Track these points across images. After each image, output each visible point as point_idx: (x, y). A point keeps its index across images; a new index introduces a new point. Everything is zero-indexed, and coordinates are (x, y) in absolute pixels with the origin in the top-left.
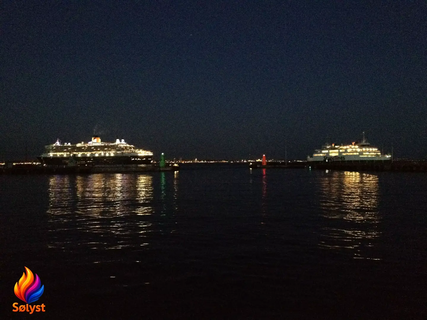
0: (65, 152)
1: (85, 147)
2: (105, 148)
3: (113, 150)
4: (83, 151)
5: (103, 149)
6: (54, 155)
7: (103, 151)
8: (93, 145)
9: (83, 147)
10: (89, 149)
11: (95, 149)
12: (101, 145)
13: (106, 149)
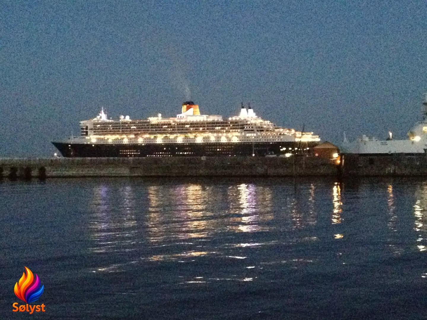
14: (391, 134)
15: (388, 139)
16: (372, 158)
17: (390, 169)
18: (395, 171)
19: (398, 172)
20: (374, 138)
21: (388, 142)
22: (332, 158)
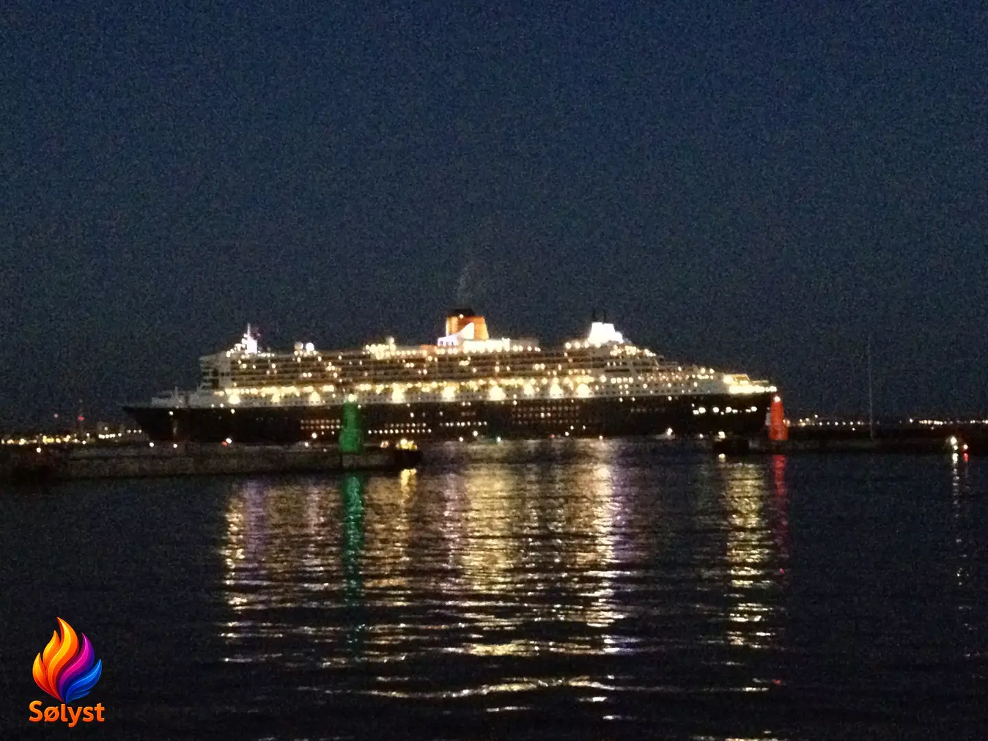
0: (306, 382)
1: (420, 361)
2: (532, 363)
3: (576, 371)
4: (415, 380)
5: (524, 369)
6: (245, 397)
7: (525, 376)
8: (466, 351)
9: (408, 360)
10: (448, 368)
11: (474, 370)
12: (507, 349)
13: (537, 367)
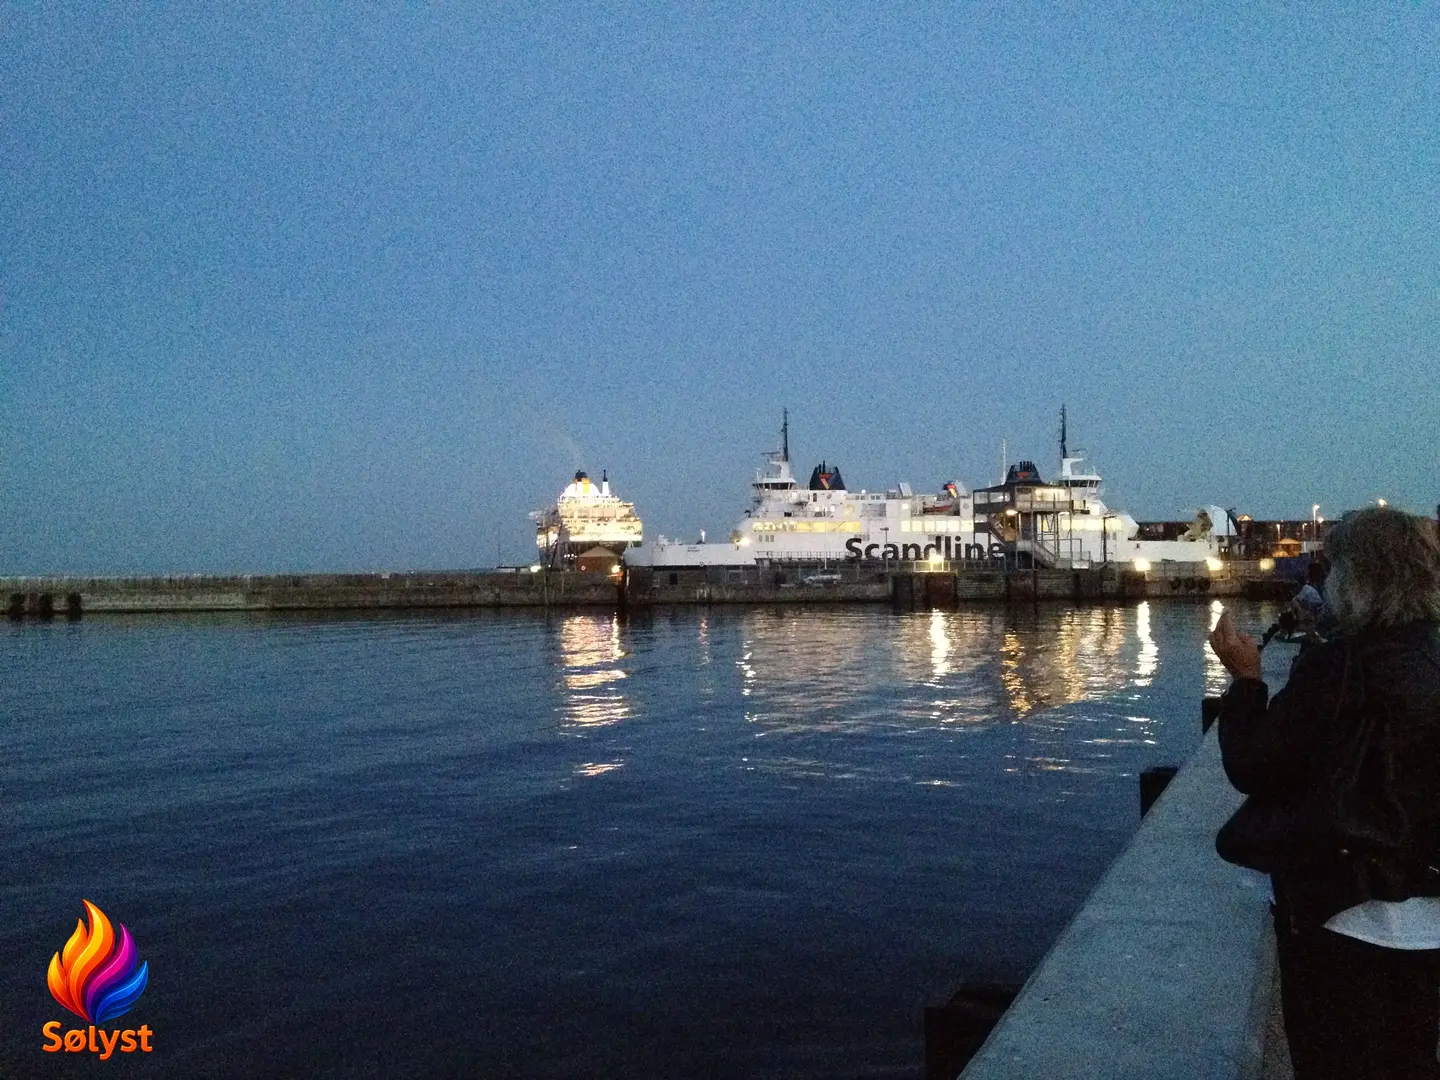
14: (703, 534)
15: (700, 542)
16: (674, 573)
17: (703, 592)
18: (710, 595)
19: (716, 595)
20: (676, 540)
21: (699, 547)
22: (612, 573)
